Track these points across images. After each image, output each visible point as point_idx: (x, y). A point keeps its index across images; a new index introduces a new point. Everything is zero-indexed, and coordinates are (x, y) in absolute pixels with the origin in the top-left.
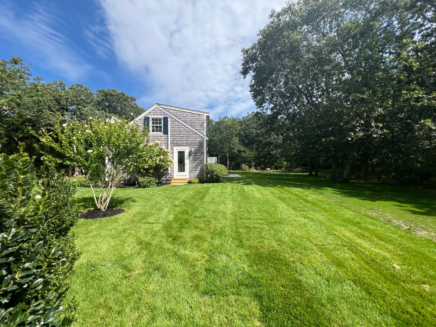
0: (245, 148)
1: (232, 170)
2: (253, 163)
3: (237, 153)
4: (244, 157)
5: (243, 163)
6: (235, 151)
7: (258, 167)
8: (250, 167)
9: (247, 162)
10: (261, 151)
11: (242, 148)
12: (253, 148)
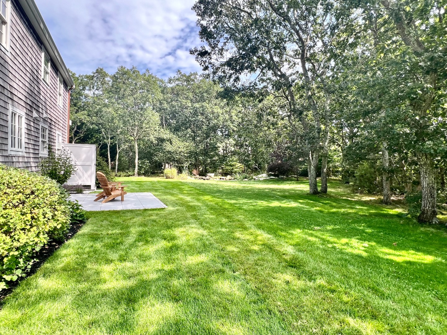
0: (172, 134)
1: (145, 174)
2: (186, 165)
3: (155, 142)
4: (169, 152)
5: (167, 163)
6: (152, 138)
7: (195, 172)
8: (180, 171)
9: (174, 160)
10: (200, 142)
11: (166, 134)
12: (186, 135)
